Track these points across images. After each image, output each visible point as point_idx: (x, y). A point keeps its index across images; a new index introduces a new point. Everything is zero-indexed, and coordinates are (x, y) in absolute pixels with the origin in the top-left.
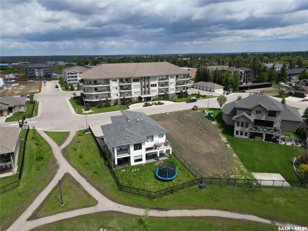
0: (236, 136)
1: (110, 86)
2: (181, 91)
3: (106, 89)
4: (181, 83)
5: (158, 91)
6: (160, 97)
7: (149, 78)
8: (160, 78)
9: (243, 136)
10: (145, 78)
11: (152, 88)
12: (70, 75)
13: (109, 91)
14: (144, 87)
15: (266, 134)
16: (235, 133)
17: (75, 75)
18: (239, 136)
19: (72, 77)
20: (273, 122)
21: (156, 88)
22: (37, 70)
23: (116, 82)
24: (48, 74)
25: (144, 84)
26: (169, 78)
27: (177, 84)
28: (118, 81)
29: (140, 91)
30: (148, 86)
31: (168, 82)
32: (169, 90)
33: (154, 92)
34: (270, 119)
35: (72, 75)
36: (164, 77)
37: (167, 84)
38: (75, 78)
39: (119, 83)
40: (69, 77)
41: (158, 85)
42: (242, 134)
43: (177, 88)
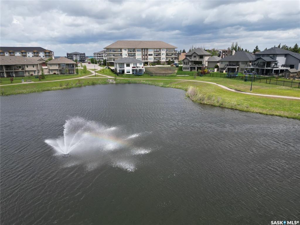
0: (184, 70)
1: (122, 53)
2: (170, 60)
3: (120, 55)
4: (170, 55)
5: (153, 59)
6: (155, 63)
7: (147, 49)
8: (155, 50)
9: (187, 70)
10: (145, 49)
11: (149, 57)
12: (98, 55)
13: (122, 56)
14: (144, 55)
15: (197, 67)
16: (183, 69)
17: (102, 55)
18: (185, 70)
19: (100, 57)
20: (202, 61)
21: (152, 57)
22: (75, 56)
23: (126, 51)
24: (82, 59)
25: (144, 53)
26: (161, 50)
27: (167, 55)
28: (127, 50)
29: (141, 58)
30: (146, 55)
31: (160, 53)
32: (161, 59)
33: (151, 59)
34: (201, 60)
35: (100, 55)
36: (158, 50)
37: (159, 54)
38: (102, 58)
39: (128, 52)
40: (97, 56)
41: (153, 55)
42: (186, 69)
43: (167, 58)
